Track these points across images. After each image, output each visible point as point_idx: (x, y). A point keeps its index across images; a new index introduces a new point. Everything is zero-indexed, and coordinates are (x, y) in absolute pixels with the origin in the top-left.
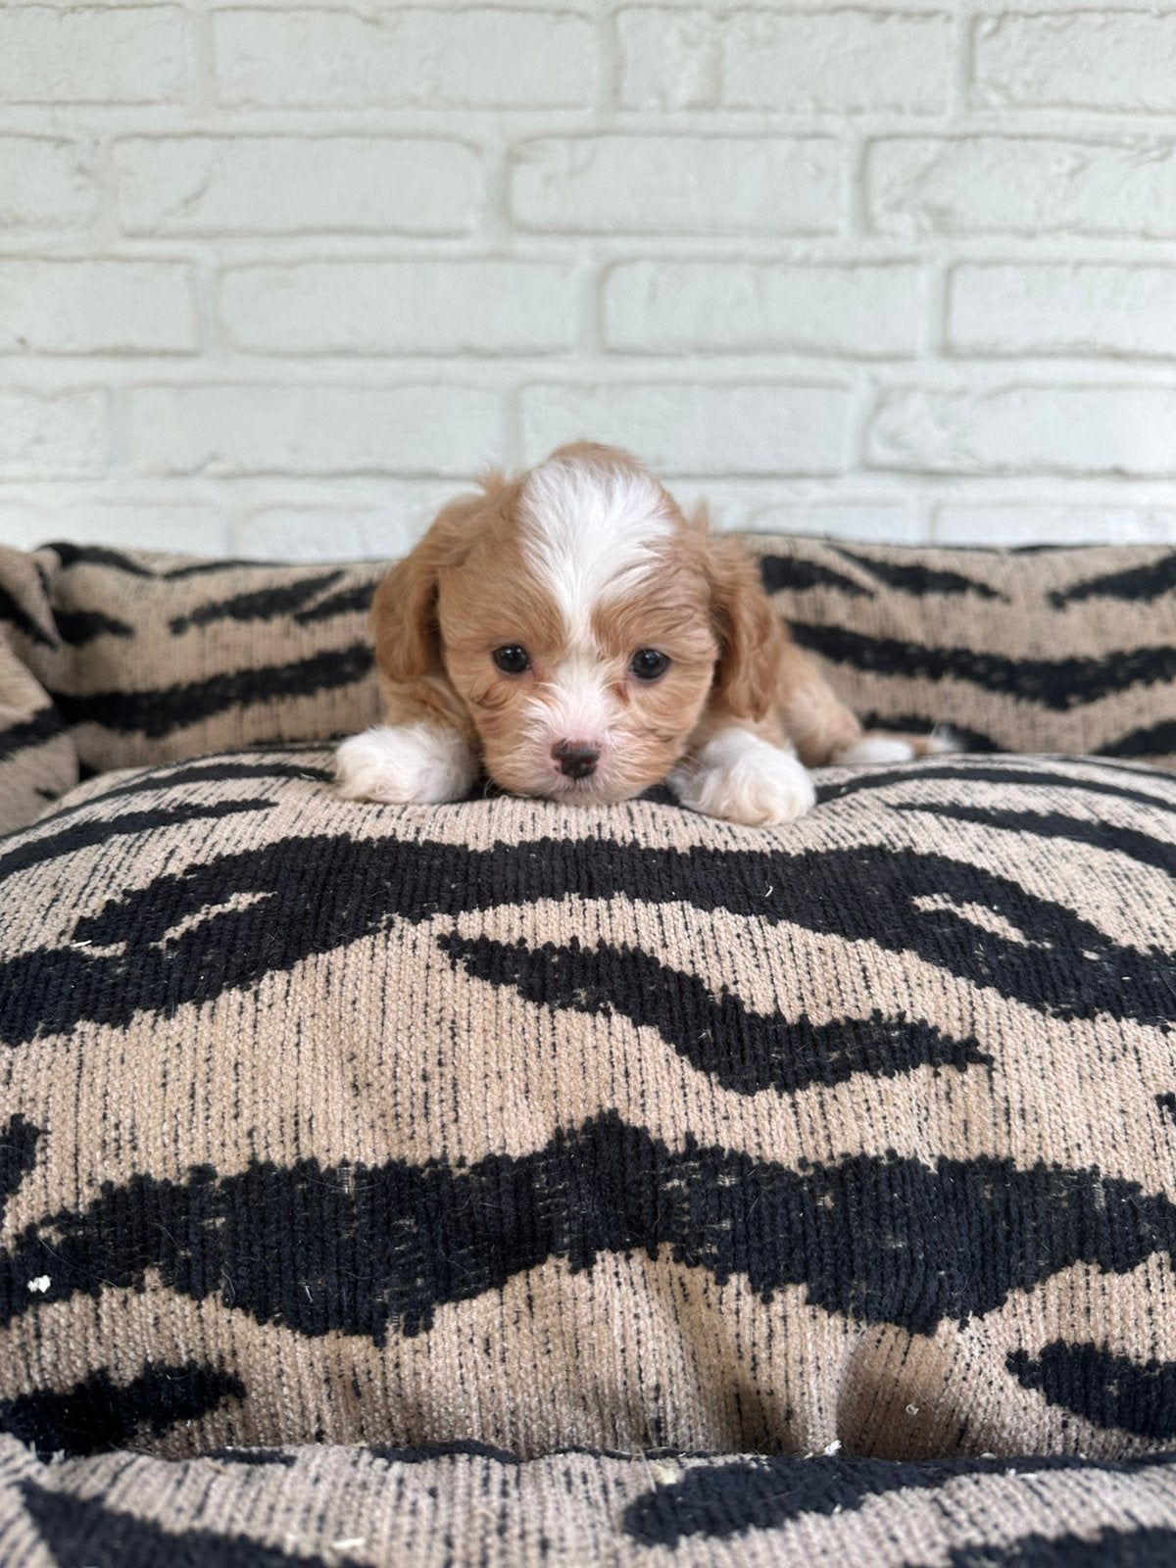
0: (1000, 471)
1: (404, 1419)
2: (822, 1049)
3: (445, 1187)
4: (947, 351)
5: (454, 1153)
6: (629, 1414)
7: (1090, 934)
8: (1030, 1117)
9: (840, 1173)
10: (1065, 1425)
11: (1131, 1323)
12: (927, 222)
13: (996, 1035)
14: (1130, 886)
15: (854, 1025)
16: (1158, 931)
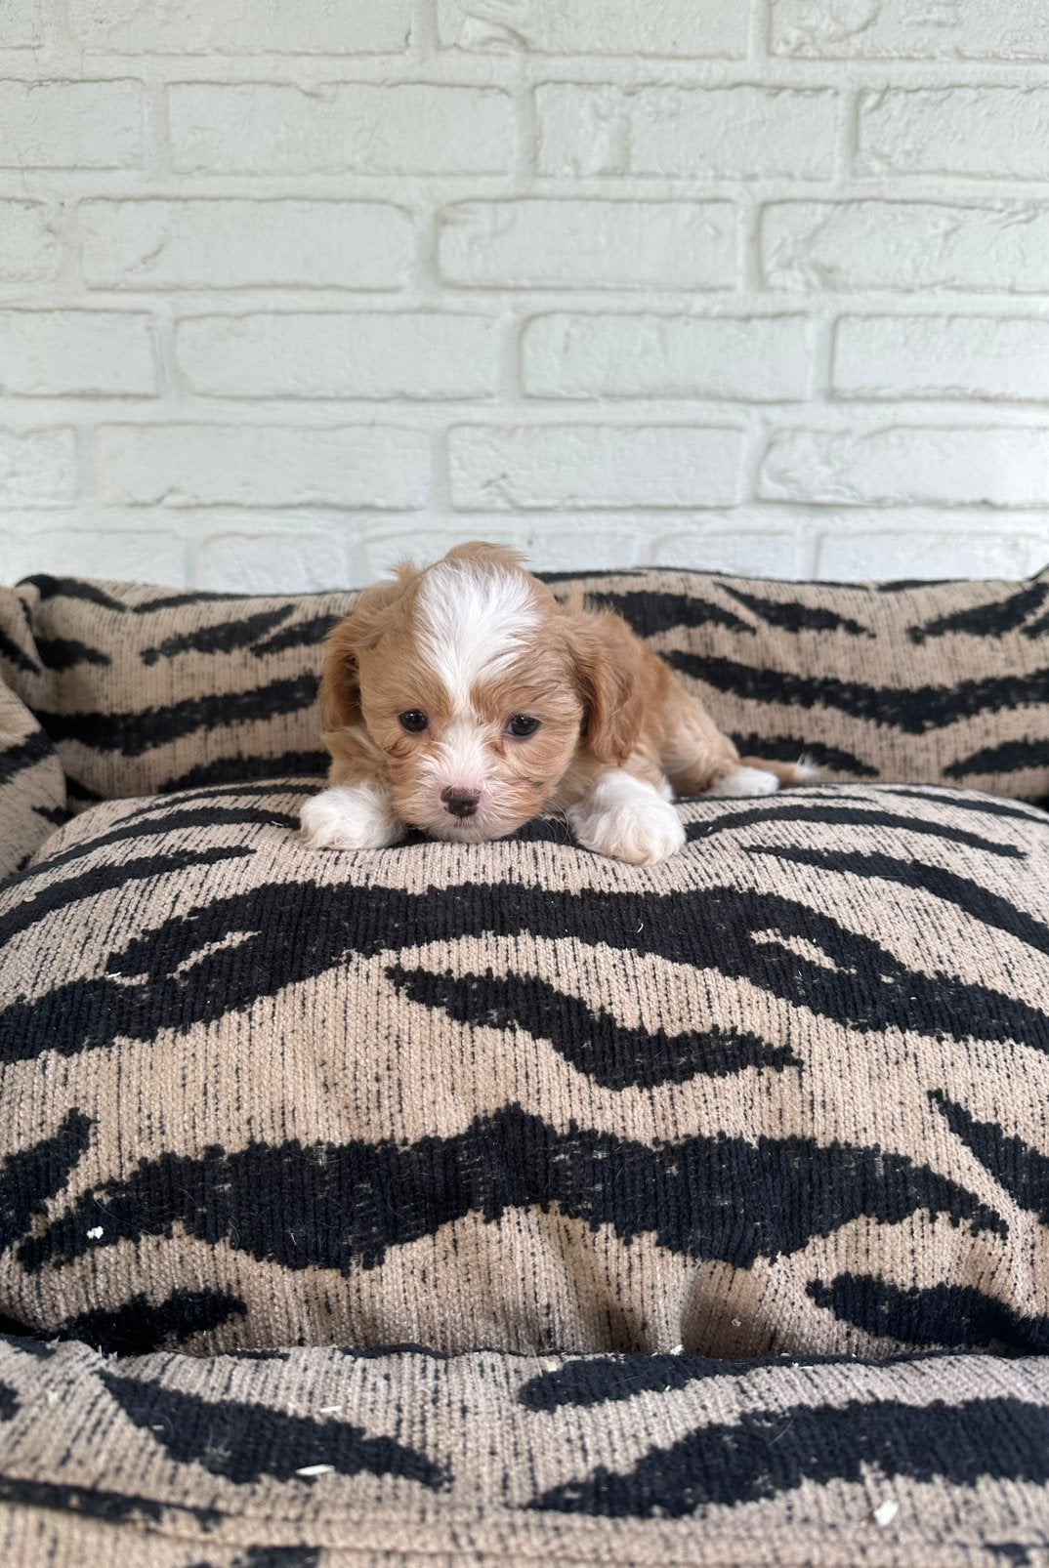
0: (879, 503)
1: (363, 1329)
2: (674, 1055)
3: (393, 1160)
4: (832, 395)
5: (399, 1135)
6: (528, 1326)
7: (889, 962)
8: (829, 1107)
9: (683, 1148)
10: (849, 1334)
11: (898, 1261)
12: (814, 279)
13: (806, 1044)
14: (927, 920)
15: (697, 1036)
16: (945, 959)
